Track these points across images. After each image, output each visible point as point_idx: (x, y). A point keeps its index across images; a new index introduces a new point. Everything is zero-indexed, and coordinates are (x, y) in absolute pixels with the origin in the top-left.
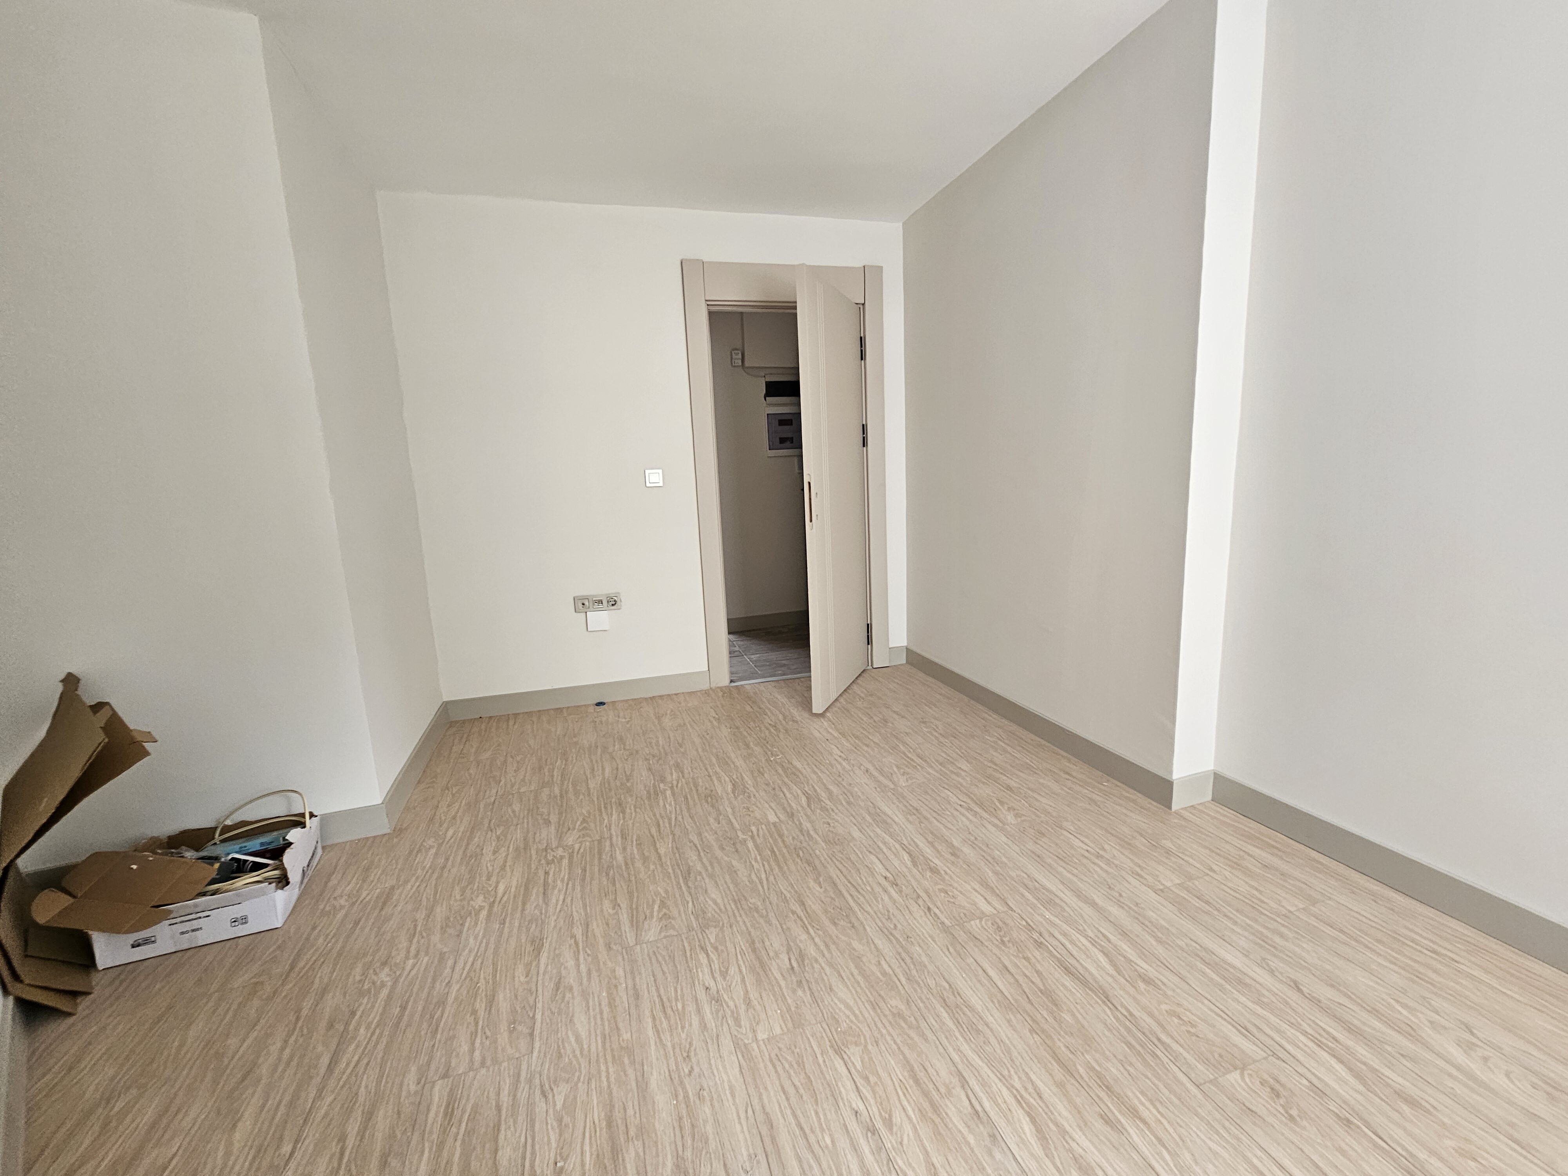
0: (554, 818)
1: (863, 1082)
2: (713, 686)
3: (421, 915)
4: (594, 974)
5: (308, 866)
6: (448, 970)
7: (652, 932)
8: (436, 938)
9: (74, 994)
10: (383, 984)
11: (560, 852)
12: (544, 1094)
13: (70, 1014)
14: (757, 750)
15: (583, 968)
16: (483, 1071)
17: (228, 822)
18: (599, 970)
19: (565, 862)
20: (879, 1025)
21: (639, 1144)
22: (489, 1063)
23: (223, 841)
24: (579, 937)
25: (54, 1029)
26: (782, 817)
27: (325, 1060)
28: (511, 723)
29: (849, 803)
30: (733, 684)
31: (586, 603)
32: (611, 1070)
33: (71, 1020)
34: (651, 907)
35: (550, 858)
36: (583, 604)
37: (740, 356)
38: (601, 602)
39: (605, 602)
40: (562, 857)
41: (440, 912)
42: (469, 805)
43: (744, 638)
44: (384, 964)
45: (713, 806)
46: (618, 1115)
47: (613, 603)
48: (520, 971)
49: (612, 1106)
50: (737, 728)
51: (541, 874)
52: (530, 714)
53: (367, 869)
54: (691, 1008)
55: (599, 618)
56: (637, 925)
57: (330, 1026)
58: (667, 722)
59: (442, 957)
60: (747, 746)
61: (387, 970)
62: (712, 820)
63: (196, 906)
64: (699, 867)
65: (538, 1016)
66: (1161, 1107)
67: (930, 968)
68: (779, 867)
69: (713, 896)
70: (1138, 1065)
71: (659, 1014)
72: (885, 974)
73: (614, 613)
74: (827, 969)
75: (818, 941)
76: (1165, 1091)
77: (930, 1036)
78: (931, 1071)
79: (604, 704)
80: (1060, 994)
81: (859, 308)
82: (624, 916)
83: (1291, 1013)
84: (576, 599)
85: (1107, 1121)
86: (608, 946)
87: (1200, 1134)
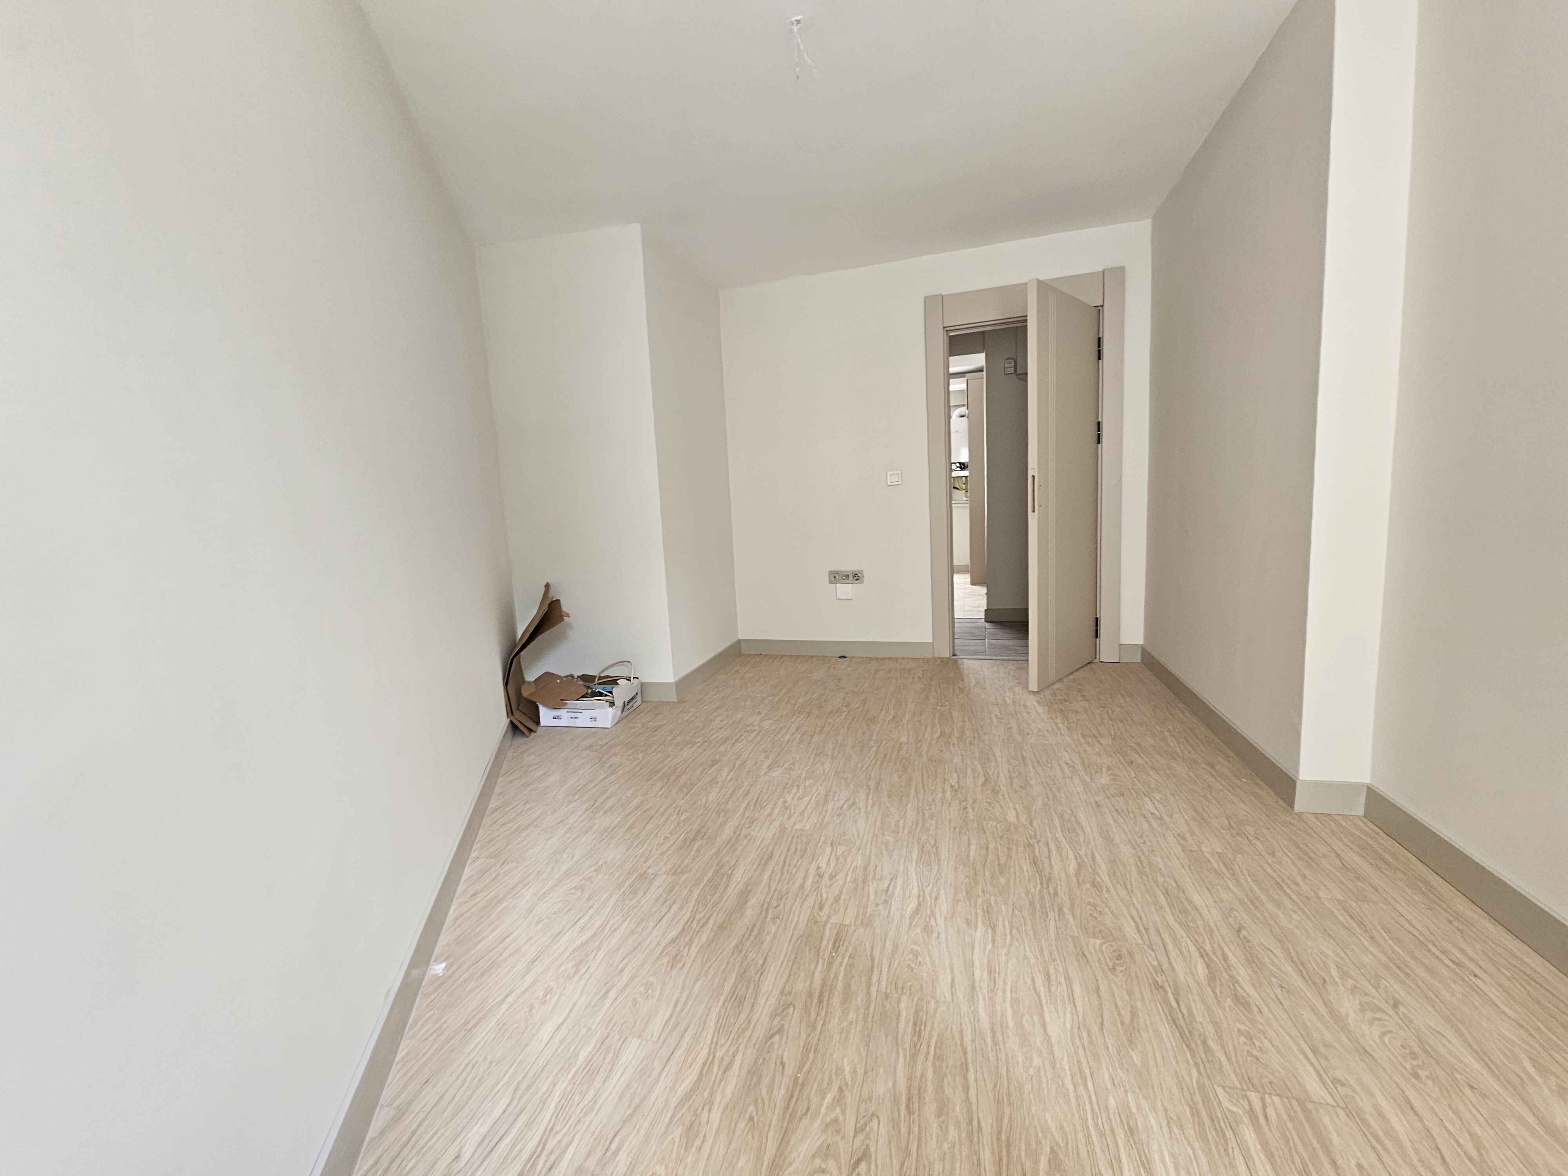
0: (764, 712)
1: (834, 859)
2: (936, 655)
3: (669, 738)
4: (733, 780)
5: (629, 702)
6: (668, 761)
7: (776, 773)
8: (670, 749)
9: (531, 730)
10: (638, 759)
11: (756, 728)
12: (678, 814)
13: (527, 737)
14: (933, 701)
15: (729, 777)
16: (659, 799)
17: (602, 675)
18: (737, 780)
19: (755, 733)
20: (869, 843)
21: (705, 843)
22: (663, 797)
23: (599, 684)
24: (737, 766)
25: (520, 740)
26: (911, 741)
27: (602, 777)
28: (777, 660)
29: (971, 743)
30: (954, 657)
31: (837, 577)
32: (713, 816)
33: (526, 739)
34: (785, 762)
35: (748, 729)
36: (836, 577)
37: (1012, 364)
38: (847, 576)
39: (851, 577)
40: (755, 730)
41: (679, 739)
42: (723, 697)
43: (999, 627)
44: (642, 752)
45: (868, 725)
46: (704, 830)
47: (856, 577)
48: (698, 772)
49: (703, 827)
50: (930, 685)
51: (739, 735)
52: (791, 656)
53: (658, 714)
54: (770, 806)
55: (845, 589)
56: (770, 768)
57: (610, 766)
58: (881, 674)
59: (668, 756)
60: (927, 698)
61: (643, 754)
62: (860, 732)
63: (577, 704)
64: (830, 752)
65: (695, 788)
66: (1014, 932)
67: (931, 832)
68: (882, 764)
69: (826, 766)
70: (1026, 913)
71: (752, 804)
72: (897, 826)
73: (857, 586)
74: (862, 814)
75: (870, 801)
76: (1029, 927)
77: (895, 857)
78: (879, 868)
79: (845, 657)
80: (1012, 870)
81: (1099, 310)
82: (767, 763)
83: (1205, 936)
84: (831, 573)
85: (968, 922)
86: (749, 772)
87: (1028, 949)
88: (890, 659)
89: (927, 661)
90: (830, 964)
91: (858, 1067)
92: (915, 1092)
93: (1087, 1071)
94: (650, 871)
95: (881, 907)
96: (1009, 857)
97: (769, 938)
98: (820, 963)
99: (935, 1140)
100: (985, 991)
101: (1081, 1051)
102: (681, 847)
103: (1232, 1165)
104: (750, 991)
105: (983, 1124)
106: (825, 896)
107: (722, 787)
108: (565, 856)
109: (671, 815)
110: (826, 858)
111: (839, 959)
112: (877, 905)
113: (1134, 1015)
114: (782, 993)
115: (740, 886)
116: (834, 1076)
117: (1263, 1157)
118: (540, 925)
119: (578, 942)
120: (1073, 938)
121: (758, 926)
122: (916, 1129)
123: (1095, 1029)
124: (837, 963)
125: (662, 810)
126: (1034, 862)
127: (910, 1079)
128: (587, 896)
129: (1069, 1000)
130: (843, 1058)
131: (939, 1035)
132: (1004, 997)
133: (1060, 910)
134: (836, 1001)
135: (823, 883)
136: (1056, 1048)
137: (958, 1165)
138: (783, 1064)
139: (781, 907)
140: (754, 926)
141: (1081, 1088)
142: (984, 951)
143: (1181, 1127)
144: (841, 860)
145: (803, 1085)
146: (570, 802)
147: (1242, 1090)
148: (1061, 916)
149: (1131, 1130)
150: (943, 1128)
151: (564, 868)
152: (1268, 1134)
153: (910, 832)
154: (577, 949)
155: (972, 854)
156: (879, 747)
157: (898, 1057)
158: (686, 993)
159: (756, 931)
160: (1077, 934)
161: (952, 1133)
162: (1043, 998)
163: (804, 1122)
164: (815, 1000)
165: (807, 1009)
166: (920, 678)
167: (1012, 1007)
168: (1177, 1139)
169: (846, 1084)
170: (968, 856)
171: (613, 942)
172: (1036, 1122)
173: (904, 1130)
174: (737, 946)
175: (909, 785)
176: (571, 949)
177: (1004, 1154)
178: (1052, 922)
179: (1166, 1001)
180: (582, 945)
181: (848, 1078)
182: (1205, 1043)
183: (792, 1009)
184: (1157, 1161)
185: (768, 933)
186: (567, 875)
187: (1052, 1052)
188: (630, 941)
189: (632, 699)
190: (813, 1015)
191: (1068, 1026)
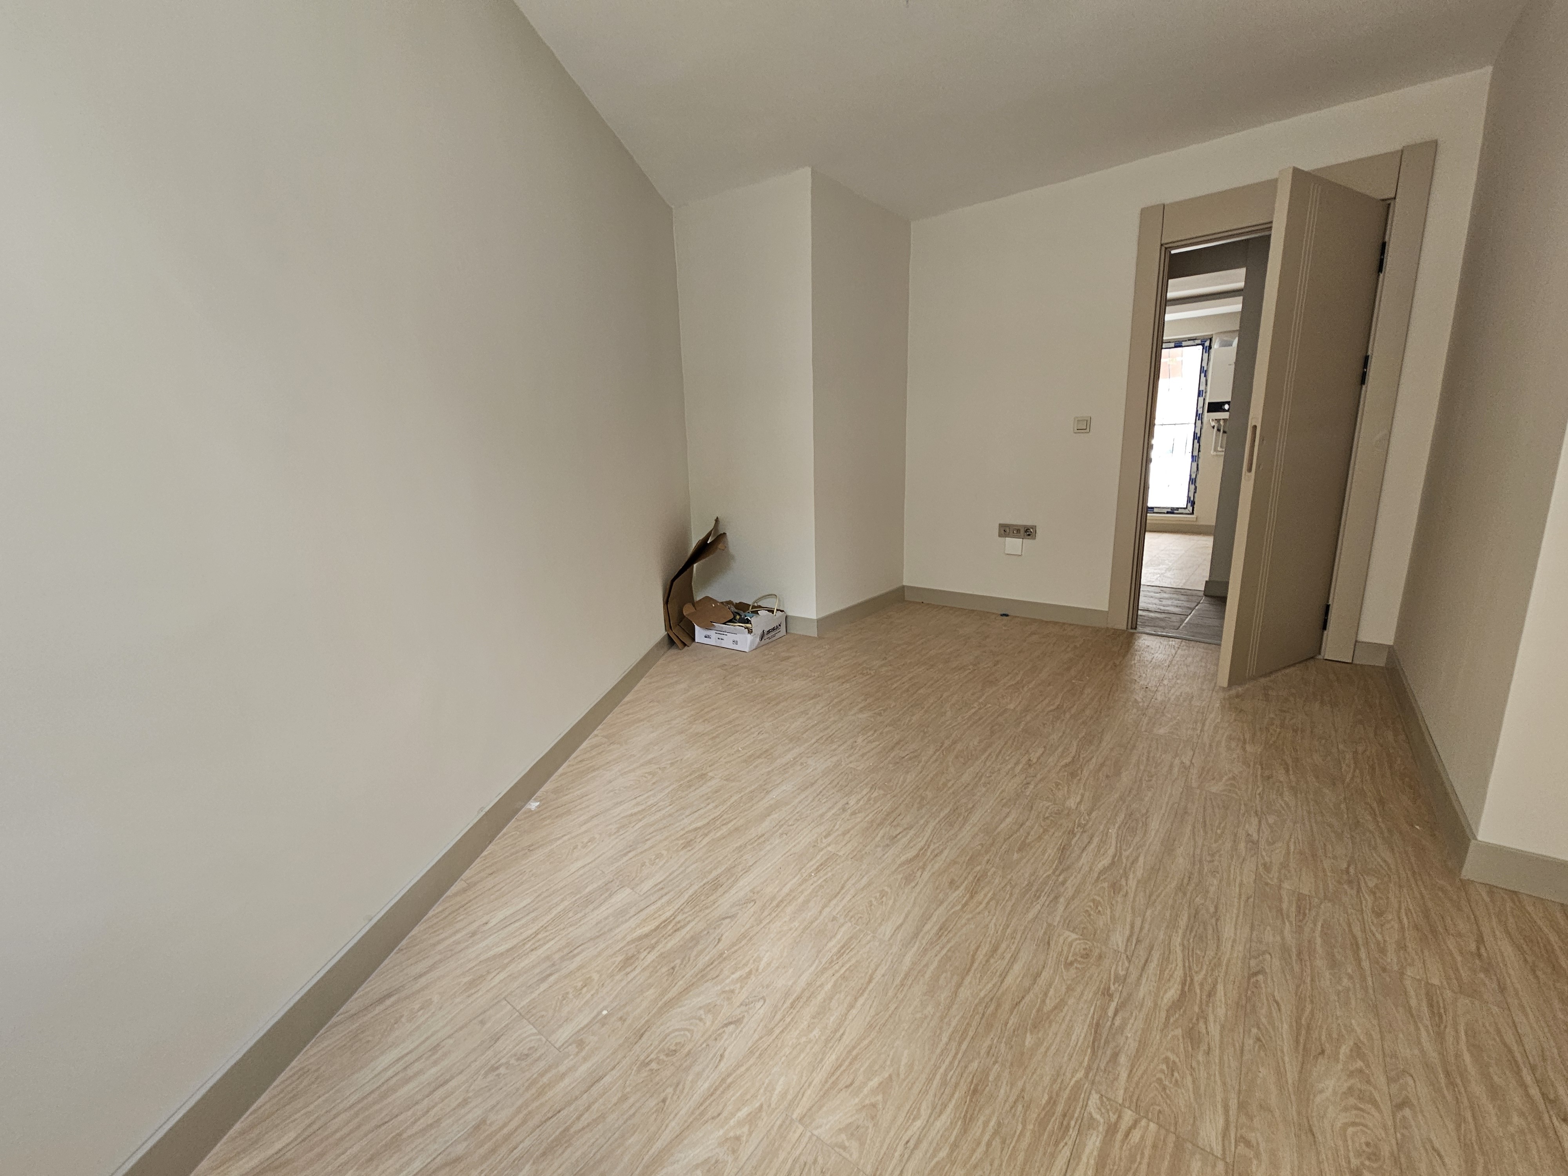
0: (890, 658)
2: (1110, 626)
3: (791, 668)
6: (778, 688)
8: (786, 678)
9: (685, 645)
13: (681, 649)
14: (1073, 673)
16: (752, 718)
17: (755, 605)
21: (765, 762)
22: (756, 717)
24: (835, 702)
25: (673, 651)
26: (1019, 709)
27: (718, 692)
28: (936, 610)
29: (1083, 723)
30: (1130, 631)
31: (1008, 530)
32: (786, 741)
33: (679, 650)
34: (879, 707)
35: (865, 672)
36: (1006, 530)
38: (1018, 531)
39: (1022, 531)
40: (870, 674)
41: (799, 670)
44: (762, 677)
45: (984, 687)
46: (771, 751)
47: (1028, 532)
49: (772, 748)
50: (1082, 656)
51: (854, 675)
52: (951, 608)
53: (795, 646)
55: (1014, 544)
57: (730, 684)
58: (1034, 638)
59: (781, 684)
60: (1069, 669)
61: (761, 679)
62: (971, 692)
63: (724, 627)
64: (927, 705)
65: (786, 715)
66: (993, 903)
67: (975, 798)
68: (971, 726)
69: (914, 718)
70: (1017, 891)
71: (824, 738)
72: (945, 785)
73: (1027, 542)
74: (919, 768)
75: (935, 757)
76: (1010, 904)
77: (924, 811)
78: (901, 817)
79: (1007, 615)
80: (1033, 850)
81: (1387, 205)
82: (861, 705)
83: (1205, 967)
84: (1001, 526)
85: (952, 882)
86: (840, 711)
87: (994, 921)
88: (1056, 623)
89: (1096, 630)
90: (805, 880)
91: (775, 962)
92: (807, 994)
93: (971, 1034)
94: (710, 774)
95: (879, 849)
96: (1040, 838)
97: (768, 848)
98: (797, 878)
99: (798, 1032)
100: (924, 942)
101: (978, 1017)
102: (745, 761)
103: (1053, 1156)
104: (730, 881)
105: (845, 1037)
106: (837, 827)
107: (809, 718)
108: (656, 748)
109: (753, 733)
110: (859, 797)
111: (815, 879)
112: (877, 846)
113: (1057, 1007)
114: (752, 891)
115: (772, 802)
116: (751, 961)
117: (1092, 1162)
118: (612, 794)
119: (629, 812)
120: (1049, 925)
121: (766, 836)
122: (788, 1020)
123: (1007, 1006)
124: (811, 882)
125: (748, 728)
126: (1063, 850)
127: (809, 984)
128: (654, 781)
129: (1001, 975)
130: (767, 951)
131: (857, 961)
132: (939, 952)
133: (1056, 898)
134: (789, 910)
135: (843, 816)
136: (955, 1007)
137: (802, 1056)
138: (719, 940)
139: (795, 826)
140: (763, 835)
141: (954, 1045)
142: (949, 911)
143: (1027, 1108)
144: (872, 802)
145: (725, 959)
146: (682, 707)
147: (1122, 1105)
148: (1052, 905)
149: (975, 1091)
150: (810, 1028)
151: (650, 756)
152: (1116, 1150)
153: (953, 793)
154: (626, 817)
155: (1002, 826)
156: (980, 709)
157: (811, 966)
158: (681, 869)
159: (762, 839)
160: (1056, 924)
161: (816, 1032)
162: (976, 965)
163: (708, 984)
164: (774, 903)
165: (763, 909)
166: (1075, 647)
167: (940, 961)
168: (1014, 1115)
169: (757, 970)
170: (997, 828)
171: (653, 819)
172: (891, 1054)
173: (778, 1016)
174: (741, 846)
175: (984, 750)
176: (622, 815)
177: (847, 1063)
178: (1038, 907)
179: (1104, 1009)
180: (632, 815)
181: (761, 967)
182: (1115, 1055)
183: (752, 903)
184: (980, 1122)
185: (771, 844)
186: (649, 762)
187: (949, 1008)
188: (665, 822)
189: (774, 629)
190: (766, 913)
191: (982, 994)
